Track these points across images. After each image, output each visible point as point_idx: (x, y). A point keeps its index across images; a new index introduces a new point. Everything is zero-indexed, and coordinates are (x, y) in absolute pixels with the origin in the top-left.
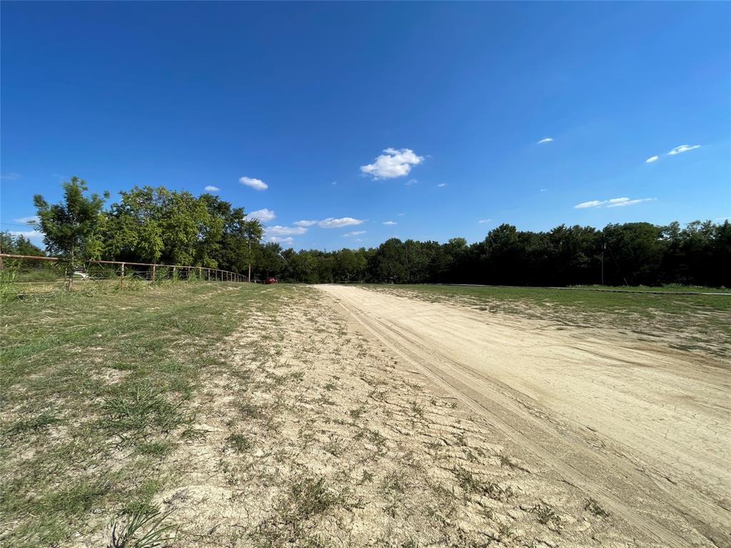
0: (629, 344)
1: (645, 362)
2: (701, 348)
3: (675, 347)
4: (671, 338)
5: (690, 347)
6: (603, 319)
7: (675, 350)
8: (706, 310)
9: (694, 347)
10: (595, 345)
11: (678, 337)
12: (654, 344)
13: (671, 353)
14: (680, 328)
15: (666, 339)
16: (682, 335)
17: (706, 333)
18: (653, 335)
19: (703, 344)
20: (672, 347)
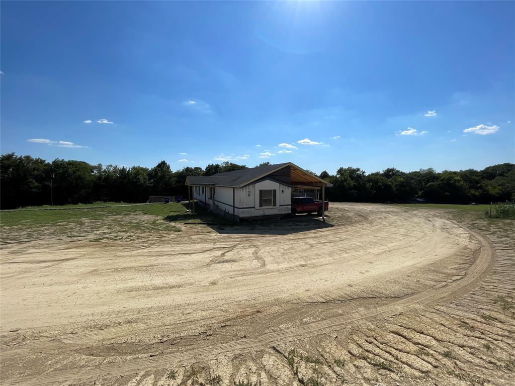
0: (63, 247)
1: (72, 256)
2: (107, 238)
3: (93, 241)
4: (92, 236)
5: (101, 239)
6: (46, 232)
7: (92, 243)
8: (113, 215)
9: (103, 238)
10: (33, 255)
11: (96, 234)
12: (80, 242)
13: (90, 245)
14: (97, 228)
15: (88, 237)
16: (98, 233)
17: (110, 228)
18: (81, 236)
19: (107, 236)
20: (91, 241)
